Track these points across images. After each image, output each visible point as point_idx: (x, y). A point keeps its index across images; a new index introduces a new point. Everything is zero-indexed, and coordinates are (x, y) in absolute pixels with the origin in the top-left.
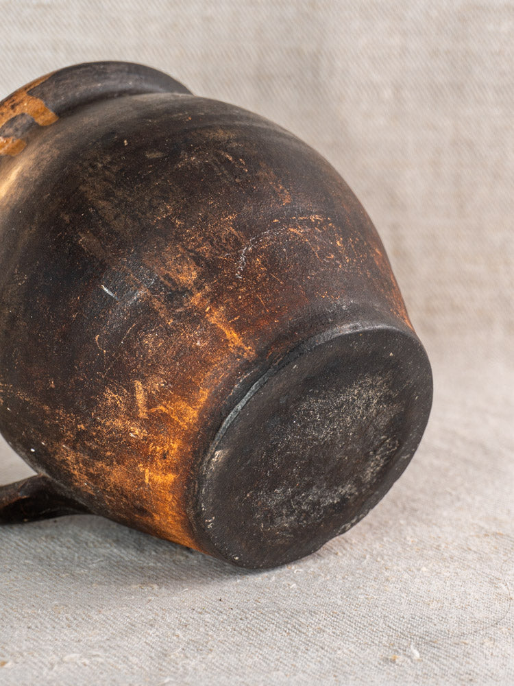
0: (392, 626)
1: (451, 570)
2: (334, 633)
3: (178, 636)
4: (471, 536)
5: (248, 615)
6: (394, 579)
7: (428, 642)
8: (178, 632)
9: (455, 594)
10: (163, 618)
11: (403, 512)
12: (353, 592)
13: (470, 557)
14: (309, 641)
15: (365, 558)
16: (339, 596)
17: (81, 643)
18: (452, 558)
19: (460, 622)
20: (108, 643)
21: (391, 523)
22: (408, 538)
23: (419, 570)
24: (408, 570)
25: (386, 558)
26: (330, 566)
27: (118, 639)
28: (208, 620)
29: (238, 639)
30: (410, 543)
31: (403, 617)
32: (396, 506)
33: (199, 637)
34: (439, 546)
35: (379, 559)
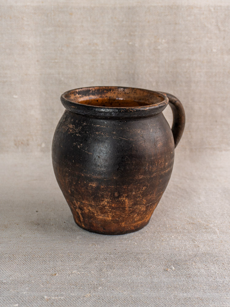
0: (165, 257)
1: (180, 236)
2: (149, 261)
3: (104, 263)
4: (185, 224)
5: (124, 255)
6: (164, 240)
7: (176, 263)
8: (104, 262)
9: (182, 245)
10: (99, 257)
11: (165, 216)
12: (153, 245)
13: (185, 231)
14: (142, 264)
15: (155, 233)
16: (149, 247)
17: (77, 266)
18: (180, 232)
19: (185, 256)
20: (84, 266)
21: (162, 220)
22: (167, 225)
23: (171, 237)
24: (168, 237)
25: (161, 232)
26: (145, 236)
27: (87, 264)
28: (112, 257)
29: (122, 264)
30: (168, 227)
31: (168, 254)
32: (163, 213)
33: (110, 263)
34: (176, 228)
35: (159, 233)
